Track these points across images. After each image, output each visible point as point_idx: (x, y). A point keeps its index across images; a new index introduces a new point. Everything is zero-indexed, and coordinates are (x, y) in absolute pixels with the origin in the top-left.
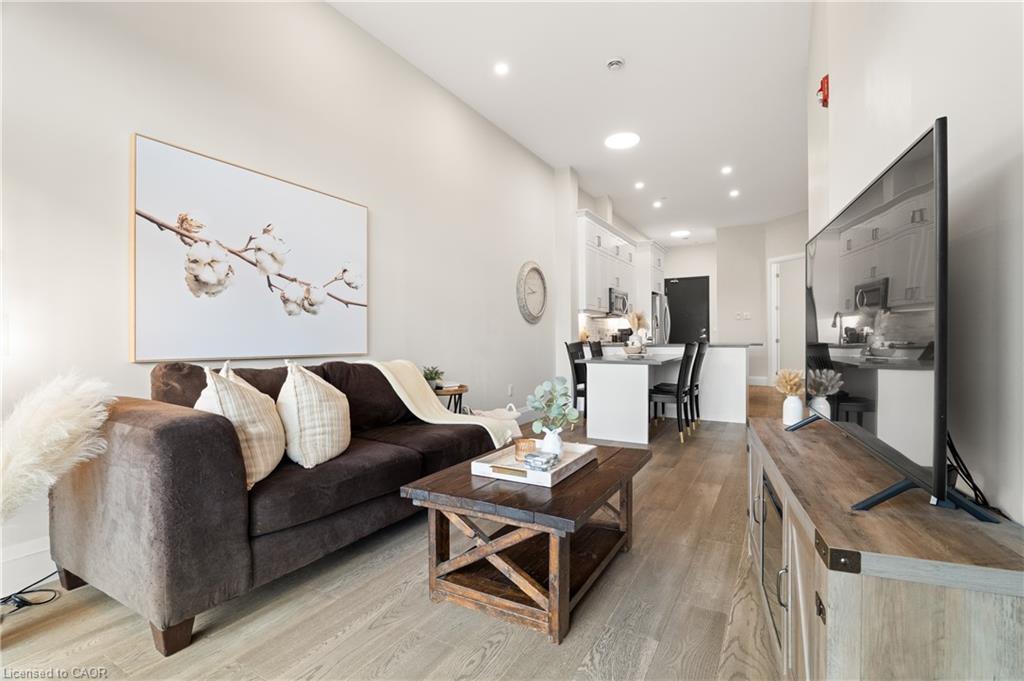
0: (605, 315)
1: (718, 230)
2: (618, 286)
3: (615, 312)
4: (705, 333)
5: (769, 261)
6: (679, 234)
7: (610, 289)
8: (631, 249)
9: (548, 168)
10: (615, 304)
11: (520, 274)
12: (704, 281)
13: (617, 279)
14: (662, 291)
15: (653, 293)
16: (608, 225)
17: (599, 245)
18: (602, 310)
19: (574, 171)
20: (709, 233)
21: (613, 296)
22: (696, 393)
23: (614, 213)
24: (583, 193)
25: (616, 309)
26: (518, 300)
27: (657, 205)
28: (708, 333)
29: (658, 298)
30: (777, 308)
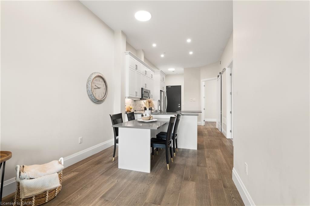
0: (140, 99)
1: (184, 68)
2: (146, 87)
3: (144, 98)
4: (180, 105)
5: (202, 80)
6: (171, 69)
7: (142, 88)
8: (152, 73)
9: (111, 30)
10: (145, 94)
11: (89, 78)
12: (179, 87)
13: (146, 84)
14: (165, 90)
15: (161, 91)
16: (142, 61)
17: (136, 69)
18: (138, 97)
19: (124, 33)
20: (181, 70)
21: (143, 91)
22: (176, 138)
23: (144, 57)
24: (129, 45)
25: (144, 97)
26: (87, 91)
27: (162, 56)
28: (181, 105)
29: (162, 93)
30: (204, 97)
